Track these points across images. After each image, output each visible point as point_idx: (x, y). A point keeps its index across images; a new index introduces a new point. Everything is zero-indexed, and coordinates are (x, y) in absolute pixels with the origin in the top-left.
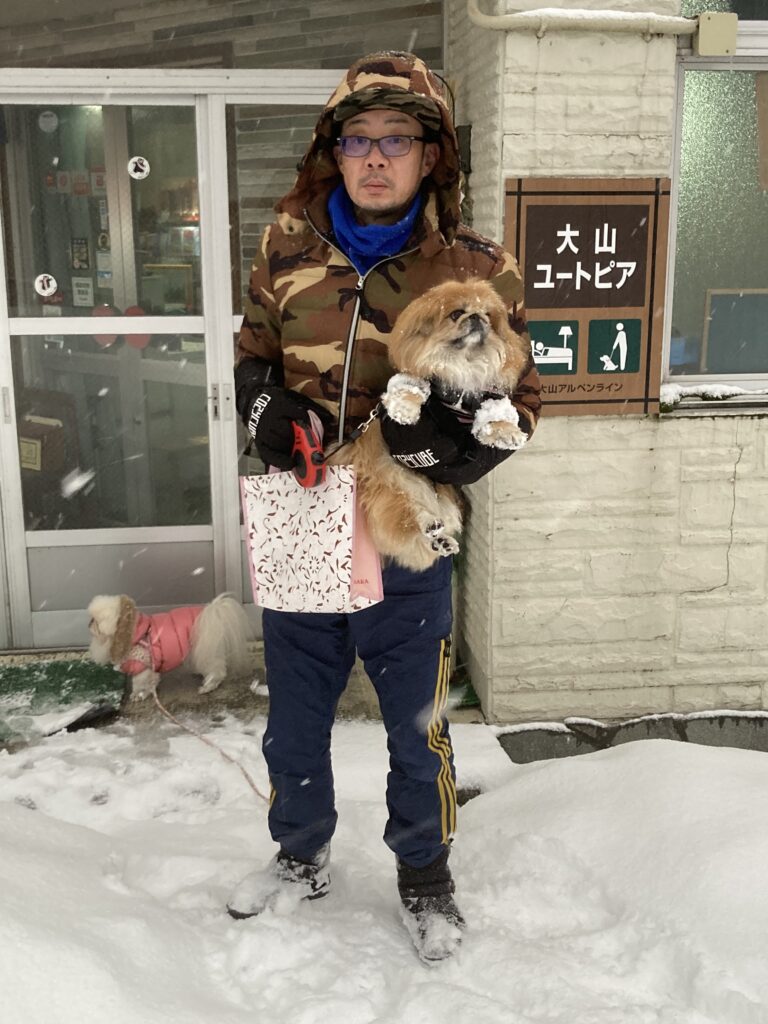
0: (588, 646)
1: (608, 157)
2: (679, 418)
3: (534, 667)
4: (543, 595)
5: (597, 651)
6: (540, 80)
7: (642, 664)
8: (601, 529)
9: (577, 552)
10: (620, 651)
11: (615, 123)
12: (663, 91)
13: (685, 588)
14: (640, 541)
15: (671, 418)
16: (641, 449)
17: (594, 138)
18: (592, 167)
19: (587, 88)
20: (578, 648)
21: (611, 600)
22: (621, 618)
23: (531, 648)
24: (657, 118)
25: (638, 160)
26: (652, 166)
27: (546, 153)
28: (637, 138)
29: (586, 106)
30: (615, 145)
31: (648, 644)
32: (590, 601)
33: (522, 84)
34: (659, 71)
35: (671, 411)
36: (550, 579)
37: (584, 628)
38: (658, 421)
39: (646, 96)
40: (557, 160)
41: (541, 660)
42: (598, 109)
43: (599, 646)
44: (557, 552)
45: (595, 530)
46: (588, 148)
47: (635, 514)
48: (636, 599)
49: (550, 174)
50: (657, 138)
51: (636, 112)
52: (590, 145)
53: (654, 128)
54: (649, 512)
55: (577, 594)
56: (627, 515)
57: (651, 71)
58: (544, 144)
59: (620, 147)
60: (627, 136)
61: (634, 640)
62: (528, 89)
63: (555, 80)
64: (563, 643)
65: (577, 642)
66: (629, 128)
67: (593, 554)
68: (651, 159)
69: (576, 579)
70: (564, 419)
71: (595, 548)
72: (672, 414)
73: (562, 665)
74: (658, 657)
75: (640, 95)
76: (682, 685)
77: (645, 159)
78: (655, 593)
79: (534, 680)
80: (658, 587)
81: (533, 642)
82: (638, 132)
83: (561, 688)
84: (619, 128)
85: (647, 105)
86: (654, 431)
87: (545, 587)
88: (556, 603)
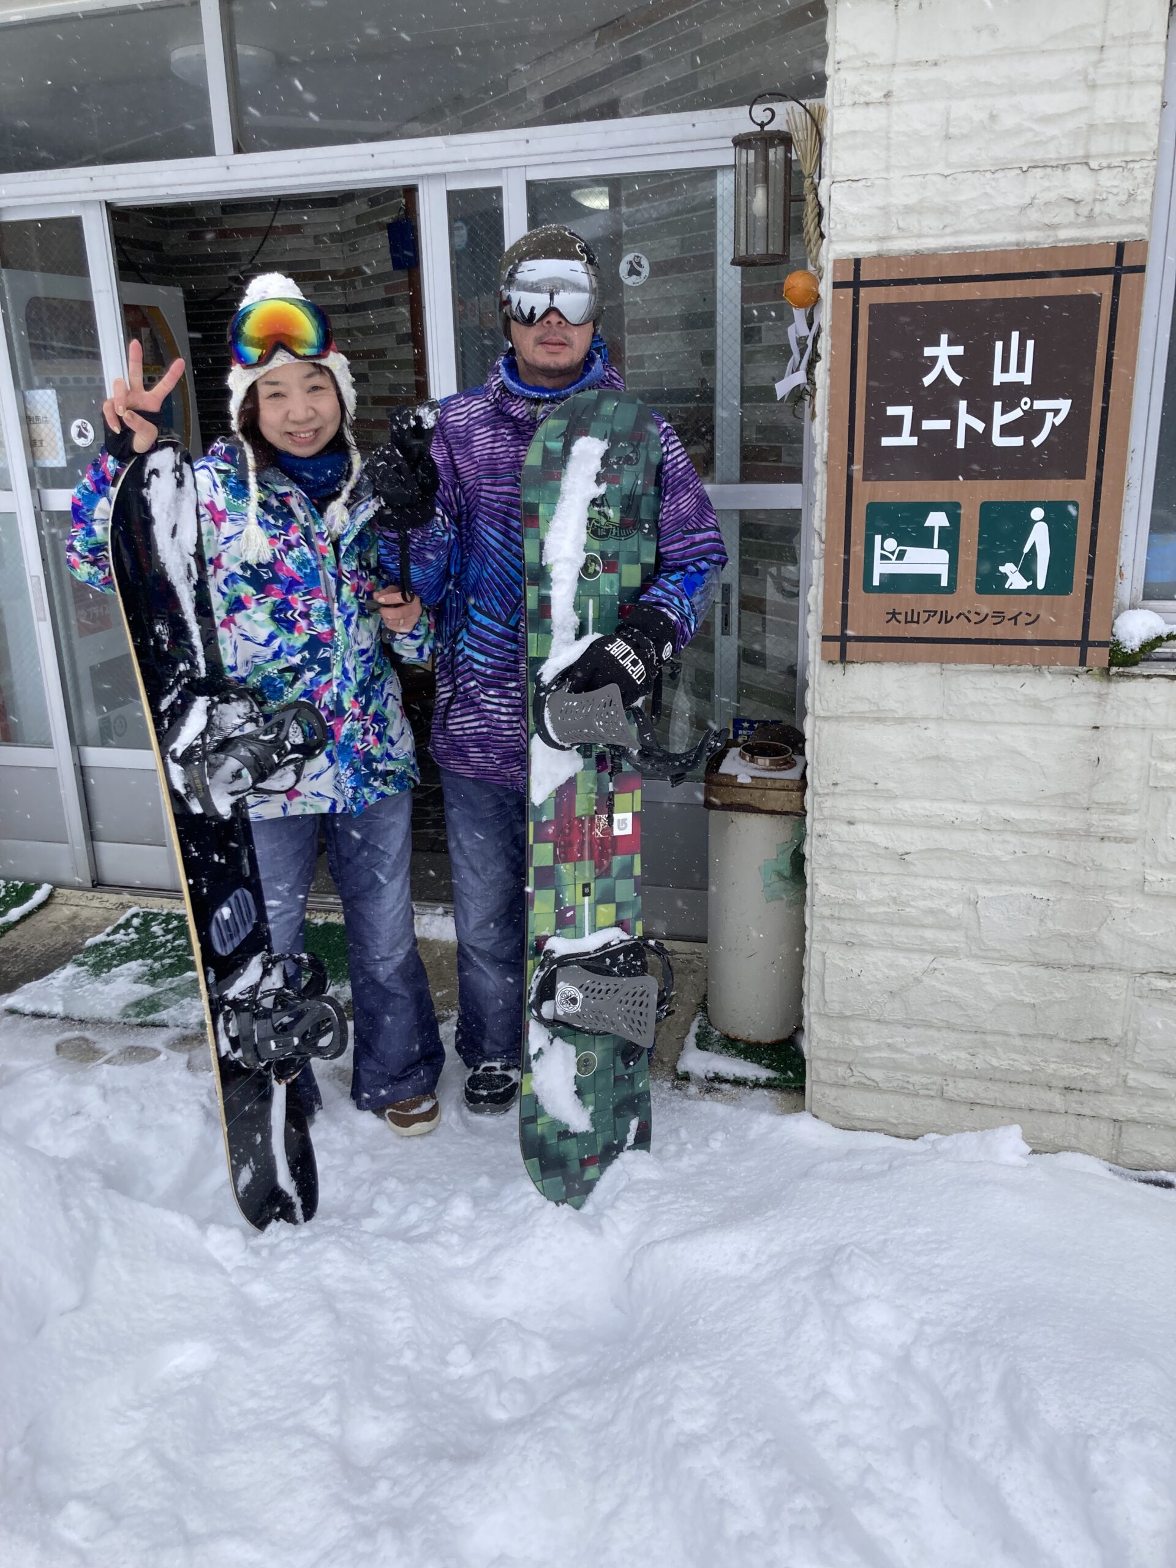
0: (969, 1037)
1: (1023, 209)
2: (1149, 677)
3: (877, 1054)
4: (896, 948)
5: (985, 1045)
6: (898, 79)
7: (1064, 1078)
8: (998, 853)
9: (953, 885)
10: (1025, 1051)
11: (1040, 143)
12: (1138, 73)
13: (1149, 966)
14: (1069, 880)
15: (1134, 676)
16: (1077, 727)
17: (998, 175)
18: (995, 230)
19: (988, 84)
20: (953, 1037)
21: (1012, 969)
22: (1027, 1000)
23: (873, 1025)
24: (1125, 127)
25: (1084, 210)
26: (1112, 220)
27: (908, 210)
28: (1086, 168)
29: (983, 116)
30: (1037, 185)
31: (1075, 1047)
32: (974, 966)
33: (866, 88)
34: (1132, 36)
35: (1135, 664)
36: (906, 923)
37: (961, 1007)
38: (1110, 681)
39: (1104, 86)
40: (931, 222)
41: (889, 1046)
42: (1009, 121)
43: (989, 1038)
44: (919, 882)
45: (987, 854)
46: (986, 194)
47: (1061, 835)
48: (1056, 972)
49: (915, 248)
50: (1125, 165)
51: (1082, 120)
52: (988, 190)
53: (1118, 147)
54: (1086, 834)
55: (954, 953)
56: (1046, 834)
57: (1114, 38)
58: (904, 194)
59: (1048, 189)
60: (1064, 167)
61: (1051, 1038)
62: (877, 95)
63: (925, 74)
64: (928, 1025)
65: (951, 1027)
66: (1068, 150)
67: (984, 892)
68: (1111, 206)
69: (952, 929)
70: (935, 668)
71: (986, 882)
72: (1135, 670)
73: (923, 1058)
74: (1094, 1072)
75: (1093, 87)
76: (1134, 1121)
77: (1098, 208)
78: (1093, 968)
79: (877, 1075)
80: (1099, 959)
81: (875, 1016)
82: (1087, 156)
83: (922, 1092)
84: (1050, 153)
85: (1105, 107)
86: (1100, 696)
87: (900, 934)
88: (918, 963)
